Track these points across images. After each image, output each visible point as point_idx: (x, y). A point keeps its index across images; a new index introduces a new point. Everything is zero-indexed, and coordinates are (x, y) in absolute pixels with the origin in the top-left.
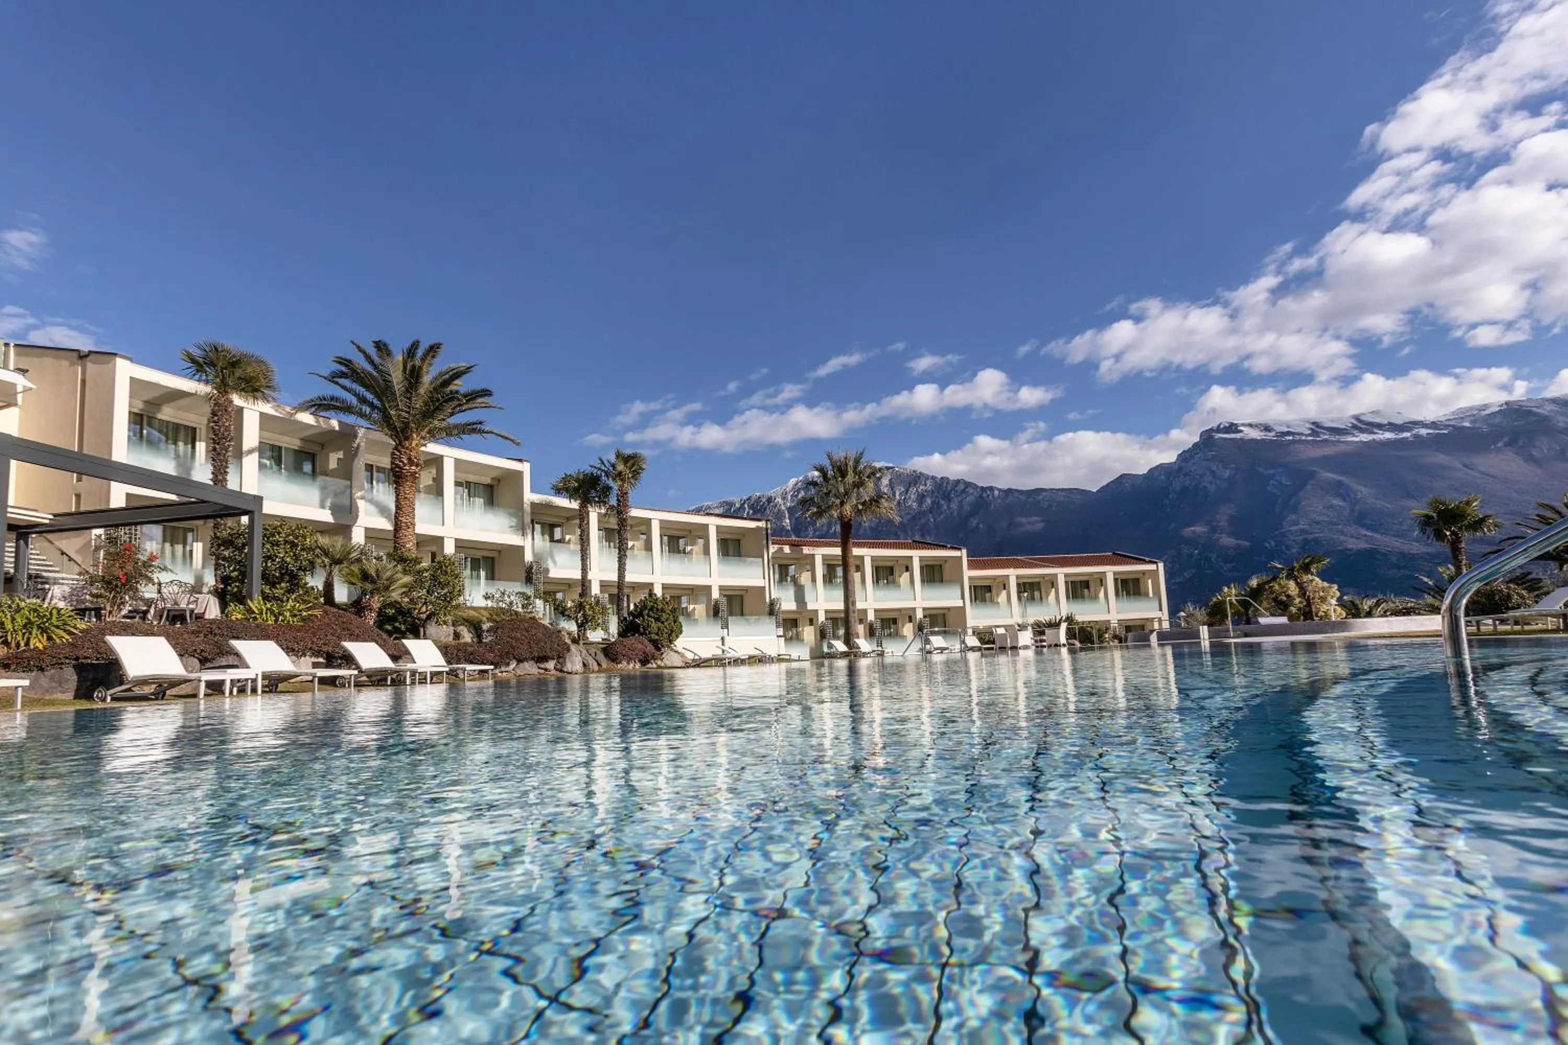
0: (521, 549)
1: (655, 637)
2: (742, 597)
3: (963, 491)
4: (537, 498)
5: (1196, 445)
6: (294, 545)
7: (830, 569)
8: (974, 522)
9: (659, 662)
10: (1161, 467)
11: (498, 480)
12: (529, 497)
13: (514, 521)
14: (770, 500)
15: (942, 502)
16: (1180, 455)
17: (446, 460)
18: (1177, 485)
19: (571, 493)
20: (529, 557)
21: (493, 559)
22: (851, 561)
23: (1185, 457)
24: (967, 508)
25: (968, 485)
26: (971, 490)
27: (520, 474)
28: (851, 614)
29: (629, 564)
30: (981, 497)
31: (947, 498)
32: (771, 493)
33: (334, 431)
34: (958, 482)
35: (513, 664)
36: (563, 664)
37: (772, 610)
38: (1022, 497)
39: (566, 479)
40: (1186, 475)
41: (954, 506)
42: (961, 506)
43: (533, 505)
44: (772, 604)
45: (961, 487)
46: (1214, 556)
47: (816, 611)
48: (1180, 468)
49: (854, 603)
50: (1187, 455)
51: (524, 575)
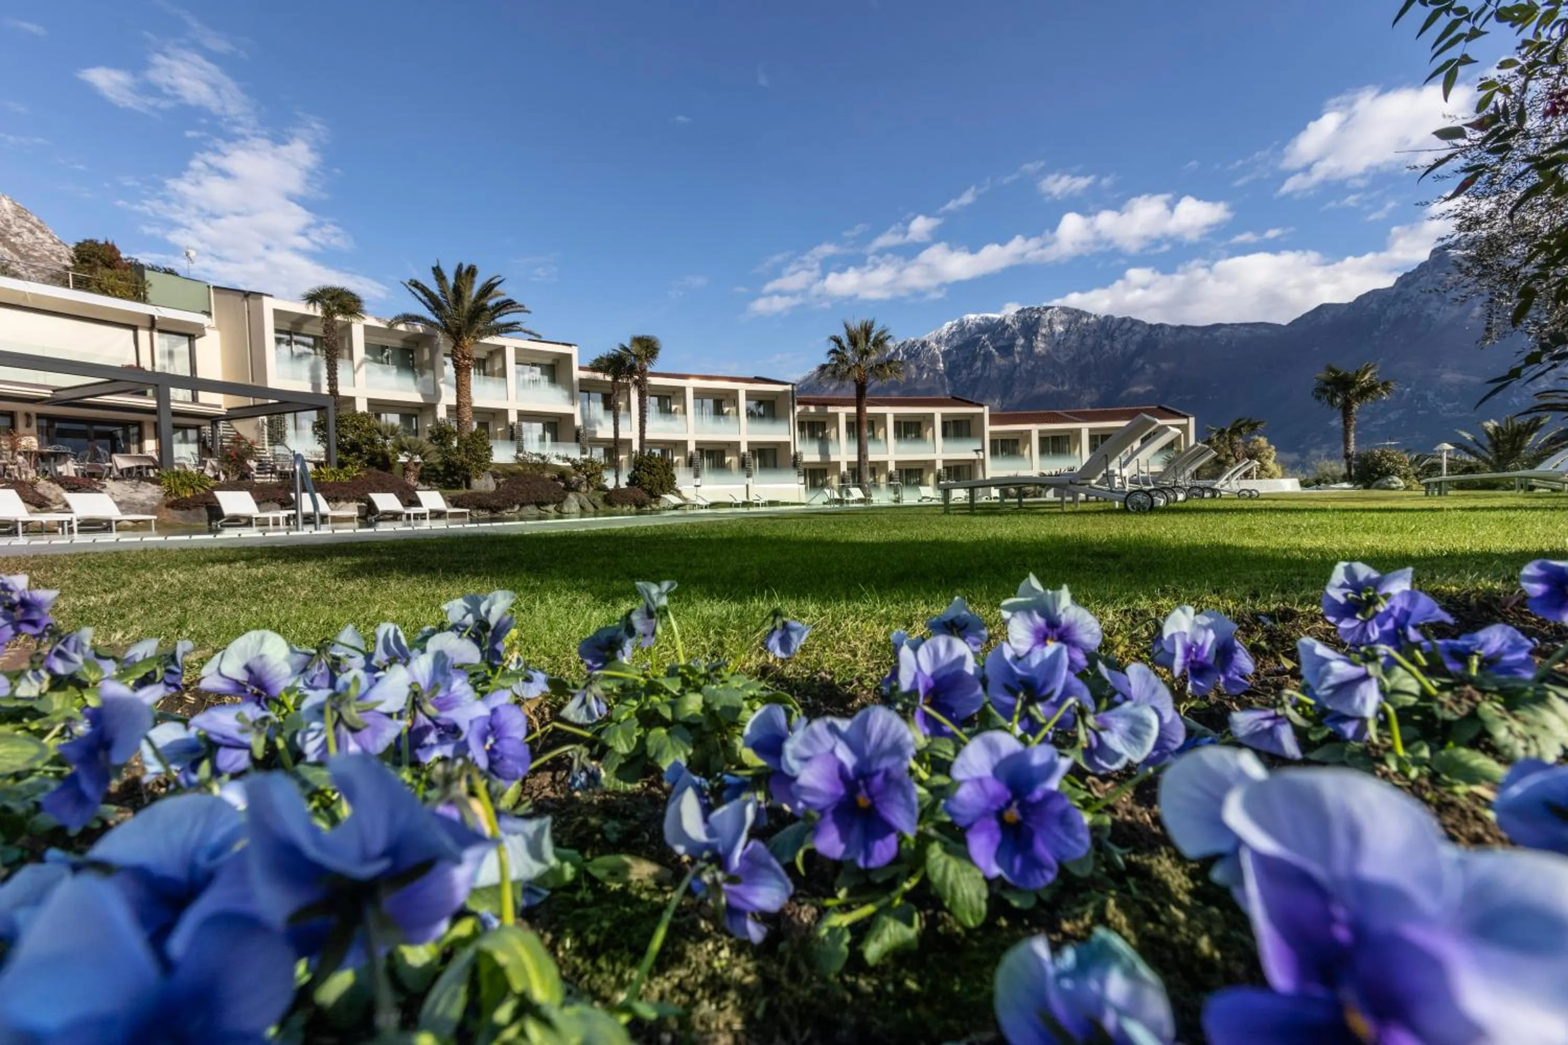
0: (571, 417)
1: (647, 487)
2: (775, 450)
3: (1130, 329)
4: (585, 375)
5: (1423, 266)
6: (357, 428)
7: (850, 426)
8: (1140, 361)
9: (654, 506)
10: (1375, 292)
11: (558, 361)
12: (577, 374)
13: (566, 393)
14: (924, 344)
15: (1106, 342)
16: (1400, 279)
17: (507, 350)
18: (1391, 313)
19: (605, 371)
20: (578, 422)
21: (556, 424)
22: (864, 419)
23: (1407, 280)
24: (1133, 347)
25: (1135, 322)
26: (1137, 328)
27: (569, 357)
28: (863, 467)
29: (648, 426)
30: (1149, 335)
31: (1111, 337)
32: (925, 338)
33: (420, 334)
34: (1124, 320)
35: (517, 508)
36: (562, 507)
37: (796, 463)
38: (1197, 334)
39: (599, 361)
40: (1407, 301)
41: (1118, 346)
42: (1126, 346)
43: (581, 380)
44: (795, 456)
45: (1127, 325)
46: (1430, 395)
47: (839, 463)
48: (1399, 294)
49: (866, 456)
50: (1409, 278)
51: (574, 435)
